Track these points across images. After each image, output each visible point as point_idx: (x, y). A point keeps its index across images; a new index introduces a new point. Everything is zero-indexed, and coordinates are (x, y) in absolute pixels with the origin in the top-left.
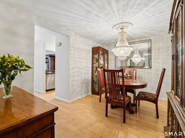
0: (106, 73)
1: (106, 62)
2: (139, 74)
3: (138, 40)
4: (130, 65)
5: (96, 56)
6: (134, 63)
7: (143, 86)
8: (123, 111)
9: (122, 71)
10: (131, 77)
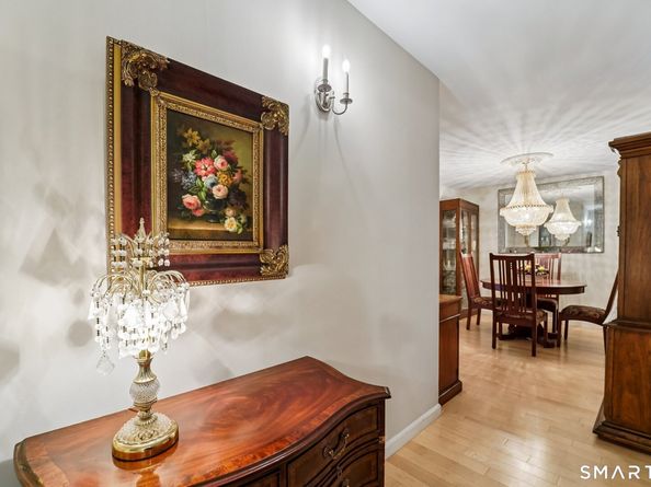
0: (496, 262)
1: (473, 236)
2: (569, 267)
3: (566, 178)
4: (540, 244)
5: (450, 223)
6: (552, 238)
7: (577, 290)
8: (530, 348)
9: (531, 258)
10: (548, 272)
